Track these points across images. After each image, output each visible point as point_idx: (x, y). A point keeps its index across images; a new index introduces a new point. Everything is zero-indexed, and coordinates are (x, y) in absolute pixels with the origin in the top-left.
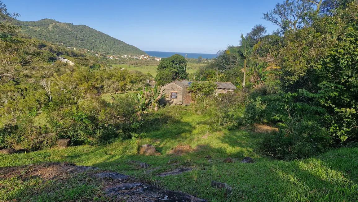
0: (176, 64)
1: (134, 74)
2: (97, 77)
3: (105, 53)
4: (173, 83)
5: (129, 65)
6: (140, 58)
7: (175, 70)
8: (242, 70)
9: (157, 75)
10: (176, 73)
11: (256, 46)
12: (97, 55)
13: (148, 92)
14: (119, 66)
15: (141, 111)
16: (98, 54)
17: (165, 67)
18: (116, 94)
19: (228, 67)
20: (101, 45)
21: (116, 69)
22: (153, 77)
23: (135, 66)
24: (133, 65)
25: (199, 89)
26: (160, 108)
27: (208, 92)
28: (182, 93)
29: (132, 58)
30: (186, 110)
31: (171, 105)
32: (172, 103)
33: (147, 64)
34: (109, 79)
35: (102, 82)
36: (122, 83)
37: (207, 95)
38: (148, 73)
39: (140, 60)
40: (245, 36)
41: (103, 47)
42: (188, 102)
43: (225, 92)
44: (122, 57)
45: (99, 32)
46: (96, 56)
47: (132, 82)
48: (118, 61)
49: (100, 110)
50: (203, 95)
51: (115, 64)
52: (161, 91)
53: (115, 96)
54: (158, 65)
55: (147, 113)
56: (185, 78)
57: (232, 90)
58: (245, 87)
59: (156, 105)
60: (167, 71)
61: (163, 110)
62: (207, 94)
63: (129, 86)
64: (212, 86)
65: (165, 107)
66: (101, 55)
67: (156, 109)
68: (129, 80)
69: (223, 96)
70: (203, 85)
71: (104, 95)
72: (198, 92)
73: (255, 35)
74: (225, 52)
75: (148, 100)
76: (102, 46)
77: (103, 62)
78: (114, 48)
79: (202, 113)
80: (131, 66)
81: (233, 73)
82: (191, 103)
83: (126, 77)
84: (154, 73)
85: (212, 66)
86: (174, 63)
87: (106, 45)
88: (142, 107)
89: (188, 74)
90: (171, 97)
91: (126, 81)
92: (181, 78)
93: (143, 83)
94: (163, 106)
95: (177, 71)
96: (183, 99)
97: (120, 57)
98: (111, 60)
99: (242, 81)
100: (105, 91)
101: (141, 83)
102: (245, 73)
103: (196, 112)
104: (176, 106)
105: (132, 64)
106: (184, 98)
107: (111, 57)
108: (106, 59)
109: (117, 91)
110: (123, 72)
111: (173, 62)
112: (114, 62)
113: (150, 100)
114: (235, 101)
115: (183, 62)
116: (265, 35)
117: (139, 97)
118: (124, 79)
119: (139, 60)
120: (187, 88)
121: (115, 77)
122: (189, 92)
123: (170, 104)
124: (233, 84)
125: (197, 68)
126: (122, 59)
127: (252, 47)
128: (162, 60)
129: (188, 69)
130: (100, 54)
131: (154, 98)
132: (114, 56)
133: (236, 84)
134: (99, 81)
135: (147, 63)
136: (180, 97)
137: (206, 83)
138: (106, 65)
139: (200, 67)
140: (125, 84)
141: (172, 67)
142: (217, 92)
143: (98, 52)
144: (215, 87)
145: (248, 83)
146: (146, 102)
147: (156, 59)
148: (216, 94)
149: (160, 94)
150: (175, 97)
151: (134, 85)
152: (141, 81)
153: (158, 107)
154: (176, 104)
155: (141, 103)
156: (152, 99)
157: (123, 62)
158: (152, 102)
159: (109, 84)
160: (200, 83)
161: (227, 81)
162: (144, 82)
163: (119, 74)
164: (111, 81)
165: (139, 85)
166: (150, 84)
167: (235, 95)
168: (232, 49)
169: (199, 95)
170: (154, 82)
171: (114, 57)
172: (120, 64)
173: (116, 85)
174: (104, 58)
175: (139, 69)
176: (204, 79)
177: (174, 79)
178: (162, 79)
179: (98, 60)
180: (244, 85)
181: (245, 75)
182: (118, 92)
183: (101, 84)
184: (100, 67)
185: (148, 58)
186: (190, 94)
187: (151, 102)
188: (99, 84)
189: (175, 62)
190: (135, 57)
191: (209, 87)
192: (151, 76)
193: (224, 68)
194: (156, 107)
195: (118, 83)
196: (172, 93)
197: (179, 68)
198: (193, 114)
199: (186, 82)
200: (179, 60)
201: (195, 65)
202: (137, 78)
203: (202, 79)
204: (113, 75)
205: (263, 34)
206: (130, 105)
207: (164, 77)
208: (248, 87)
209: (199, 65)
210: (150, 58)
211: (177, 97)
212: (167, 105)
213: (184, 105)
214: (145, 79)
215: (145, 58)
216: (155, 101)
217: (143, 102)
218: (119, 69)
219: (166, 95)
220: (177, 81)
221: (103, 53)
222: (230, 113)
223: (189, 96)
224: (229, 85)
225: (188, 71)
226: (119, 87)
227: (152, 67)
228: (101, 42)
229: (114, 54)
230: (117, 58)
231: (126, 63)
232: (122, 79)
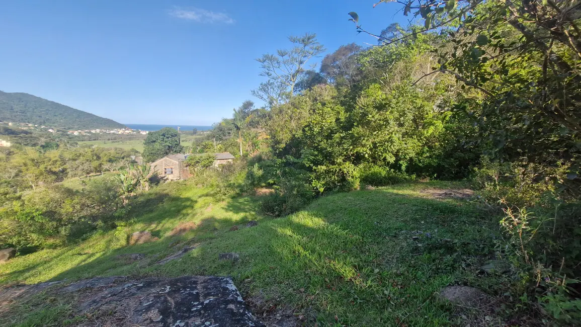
0: (168, 138)
1: (112, 152)
2: (54, 159)
3: (65, 129)
4: (165, 158)
5: (103, 141)
7: (167, 144)
8: (238, 140)
9: (145, 150)
10: (169, 147)
11: (248, 119)
12: (51, 130)
13: (135, 172)
14: (89, 143)
15: (126, 194)
17: (154, 142)
18: (87, 177)
19: (224, 138)
21: (84, 147)
22: (140, 153)
23: (113, 142)
24: (110, 141)
25: (197, 162)
26: (152, 187)
27: (207, 164)
28: (178, 167)
29: (107, 132)
30: (185, 185)
31: (166, 182)
32: (167, 179)
33: (130, 139)
34: (74, 160)
35: (63, 165)
36: (96, 163)
37: (207, 167)
38: (133, 149)
39: (120, 134)
40: (237, 109)
41: (62, 121)
42: (187, 176)
43: (224, 162)
44: (93, 131)
45: (53, 102)
46: (50, 132)
47: (110, 161)
48: (86, 138)
49: (62, 201)
50: (202, 167)
51: (83, 141)
52: (152, 168)
53: (87, 180)
54: (144, 140)
55: (135, 194)
56: (180, 151)
57: (231, 160)
58: (243, 156)
59: (147, 184)
60: (157, 146)
61: (157, 189)
62: (206, 167)
63: (106, 166)
64: (210, 157)
65: (159, 184)
66: (58, 131)
67: (147, 189)
68: (105, 159)
69: (223, 167)
70: (201, 157)
71: (69, 180)
72: (197, 165)
73: (246, 109)
74: (220, 124)
75: (136, 180)
76: (58, 119)
77: (63, 139)
78: (80, 121)
79: (203, 186)
80: (107, 141)
81: (230, 144)
82: (189, 177)
83: (101, 155)
84: (141, 148)
85: (208, 138)
86: (165, 136)
87: (65, 118)
88: (128, 188)
89: (183, 147)
90: (166, 173)
91: (101, 160)
92: (176, 151)
93: (127, 160)
94: (157, 184)
95: (170, 145)
96: (180, 174)
97: (90, 132)
98: (76, 136)
99: (239, 151)
100: (69, 175)
101: (123, 161)
102: (241, 143)
103: (196, 185)
104: (172, 182)
105: (109, 140)
106: (181, 173)
107: (76, 133)
108: (68, 135)
109: (88, 173)
110: (96, 149)
111: (164, 135)
112: (81, 138)
113: (138, 180)
114: (234, 170)
115: (176, 135)
116: (255, 109)
117: (123, 177)
118: (98, 158)
119: (118, 134)
120: (183, 162)
121: (83, 156)
122: (186, 166)
123: (166, 180)
124: (232, 154)
125: (193, 140)
126: (93, 134)
127: (244, 119)
128: (149, 133)
129: (183, 141)
130: (56, 129)
131: (143, 177)
132: (79, 131)
133: (234, 154)
134: (59, 163)
135: (130, 138)
136: (176, 172)
137: (204, 155)
138: (68, 143)
139: (196, 139)
140: (100, 165)
141: (163, 141)
142: (216, 164)
143: (53, 127)
144: (214, 158)
145: (244, 152)
146: (133, 182)
147: (141, 133)
148: (216, 165)
149: (150, 172)
150: (170, 172)
151: (114, 164)
152: (123, 158)
153: (149, 185)
154: (172, 180)
155: (125, 185)
156: (140, 178)
157: (96, 138)
158: (142, 182)
159: (75, 166)
160: (198, 156)
161: (225, 150)
162: (128, 159)
163: (90, 152)
164: (77, 162)
165: (121, 164)
166: (136, 160)
167: (234, 164)
168: (226, 121)
169: (198, 168)
170: (141, 158)
171: (80, 133)
172: (89, 140)
173: (86, 166)
174: (64, 134)
175: (119, 145)
176: (202, 151)
177: (167, 154)
178: (152, 155)
179: (54, 137)
180: (241, 154)
181: (241, 145)
182: (90, 175)
183: (62, 167)
184: (58, 146)
185: (130, 132)
186: (188, 168)
187: (140, 182)
188: (59, 167)
189: (166, 136)
190: (112, 132)
191: (208, 159)
192: (137, 152)
193: (221, 139)
194: (147, 187)
195: (89, 164)
196: (165, 169)
197: (172, 141)
198: (194, 188)
199: (181, 156)
200: (170, 133)
201: (190, 137)
202: (117, 155)
203: (199, 151)
204: (80, 154)
205: (252, 108)
206: (109, 189)
207: (153, 152)
208: (245, 156)
209: (194, 137)
210: (133, 131)
211: (172, 172)
212: (161, 182)
213: (182, 180)
214: (129, 156)
215: (126, 132)
216: (144, 180)
217: (129, 183)
218: (89, 147)
219: (159, 171)
220: (170, 155)
221: (61, 128)
222: (232, 182)
223: (187, 170)
224: (227, 155)
225: (182, 144)
226: (92, 168)
227: (138, 141)
228: (56, 114)
229: (80, 128)
230: (85, 134)
231: (99, 138)
232: (95, 158)
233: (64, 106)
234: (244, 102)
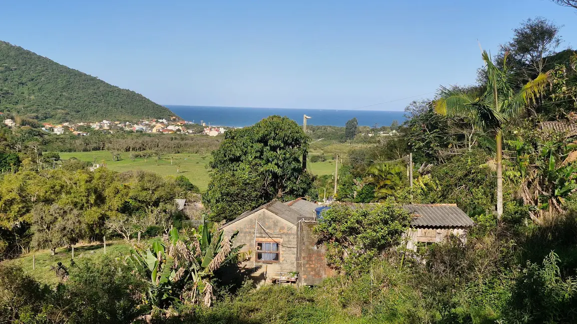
0: (274, 149)
1: (133, 183)
2: (8, 197)
3: (37, 117)
4: (263, 211)
5: (116, 152)
6: (154, 131)
7: (272, 167)
8: (491, 164)
9: (211, 185)
10: (275, 175)
11: (531, 88)
12: (8, 122)
13: (180, 245)
14: (82, 157)
15: (155, 309)
16: (12, 118)
17: (237, 159)
18: (70, 250)
19: (443, 153)
20: (25, 89)
21: (71, 168)
22: (197, 191)
23: (137, 156)
24: (131, 153)
25: (353, 231)
26: (220, 298)
27: (383, 237)
28: (294, 243)
29: (127, 129)
30: (311, 300)
31: (258, 287)
32: (263, 277)
33: (178, 149)
34: (48, 201)
35: (24, 214)
36: (92, 214)
37: (381, 248)
38: (182, 179)
39: (154, 135)
40: (494, 54)
41: (32, 97)
42: (318, 274)
43: (438, 238)
44: (95, 126)
45: (19, 49)
46: (6, 126)
47: (126, 209)
48: (78, 142)
49: (15, 311)
50: (367, 247)
51: (70, 151)
52: (226, 238)
53: (67, 264)
54: (213, 153)
55: (176, 314)
56: (305, 191)
57: (461, 232)
58: (504, 219)
59: (208, 286)
60: (244, 172)
61: (233, 305)
62: (380, 246)
63: (114, 224)
64: (393, 218)
65: (240, 292)
66: (24, 123)
67: (207, 300)
68: (116, 203)
69: (433, 252)
70: (365, 215)
71: (33, 254)
72: (351, 238)
73: (524, 50)
74: (431, 105)
75: (182, 270)
76: (26, 92)
77: (30, 144)
78: (69, 99)
79: (365, 312)
80: (123, 154)
81: (460, 174)
82: (324, 276)
83: (108, 192)
84: (202, 178)
85: (391, 150)
86: (266, 145)
87: (40, 89)
88: (160, 294)
89: (314, 179)
90: (259, 256)
91: (106, 207)
92: (292, 192)
93: (165, 211)
94: (233, 291)
95: (278, 171)
96: (299, 266)
97: (88, 129)
98: (58, 138)
99: (493, 200)
100: (34, 243)
101: (156, 210)
102: (500, 175)
103: (344, 306)
104: (276, 288)
105: (128, 150)
106: (302, 261)
107: (58, 130)
108: (41, 135)
109: (74, 241)
110: (97, 176)
111: (264, 140)
112: (67, 143)
113: (186, 272)
114: (471, 268)
115: (297, 142)
116: (559, 50)
117: (151, 261)
118: (100, 199)
119: (149, 135)
120: (310, 225)
121: (68, 193)
122: (319, 242)
123: (257, 280)
124: (465, 210)
125: (345, 157)
126: (95, 133)
127: (517, 88)
128: (226, 133)
129: (315, 159)
130: (19, 120)
131: (200, 263)
132: (66, 124)
133: (474, 211)
134: (15, 208)
135: (178, 144)
136: (289, 258)
137: (376, 208)
138: (40, 155)
139: (352, 153)
140: (103, 218)
141: (260, 158)
142: (413, 239)
143: (14, 114)
144: (405, 221)
145: (511, 207)
146: (174, 277)
147: (207, 131)
148: (410, 246)
149: (221, 251)
150: (273, 256)
151: (134, 220)
152: (156, 204)
153: (214, 292)
154: (274, 282)
155: (155, 282)
156: (194, 266)
157: (97, 143)
158: (195, 278)
159: (48, 219)
160: (355, 209)
161: (444, 197)
162: (168, 206)
163: (83, 183)
164: (53, 207)
165: (151, 219)
166: (188, 212)
167: (471, 245)
168: (451, 96)
169: (354, 249)
170: (200, 205)
171: (66, 128)
172: (85, 150)
173: (70, 221)
174: (34, 132)
175: (150, 167)
176: (366, 196)
177: (266, 197)
178: (229, 199)
179: (12, 138)
180: (500, 212)
181: (500, 182)
182: (78, 245)
183: (21, 219)
184: (18, 162)
185: (179, 130)
186: (323, 248)
187: (191, 278)
188: (15, 219)
189: (271, 142)
190: (137, 127)
191: (386, 223)
192: (191, 187)
193: (431, 158)
194: (208, 296)
195: (78, 216)
196: (260, 244)
197: (285, 159)
198: (335, 314)
199: (305, 207)
200: (282, 134)
201: (335, 146)
202: (144, 193)
203: (360, 194)
204: (62, 187)
205: (551, 48)
206: (116, 292)
207: (233, 190)
208: (513, 221)
209: (348, 146)
210: (187, 127)
211: (277, 258)
212: (247, 283)
213: (303, 284)
214: (170, 198)
215: (170, 128)
216: (203, 273)
217: (164, 280)
218: (84, 166)
219: (242, 250)
220: (277, 204)
221: (30, 115)
222: (459, 310)
223: (319, 254)
224: (448, 211)
225: (313, 169)
226: (84, 226)
227: (197, 157)
228: (24, 80)
229: (68, 117)
230: (76, 133)
231: (107, 145)
232: (92, 199)
233: (40, 57)
234: (520, 27)
